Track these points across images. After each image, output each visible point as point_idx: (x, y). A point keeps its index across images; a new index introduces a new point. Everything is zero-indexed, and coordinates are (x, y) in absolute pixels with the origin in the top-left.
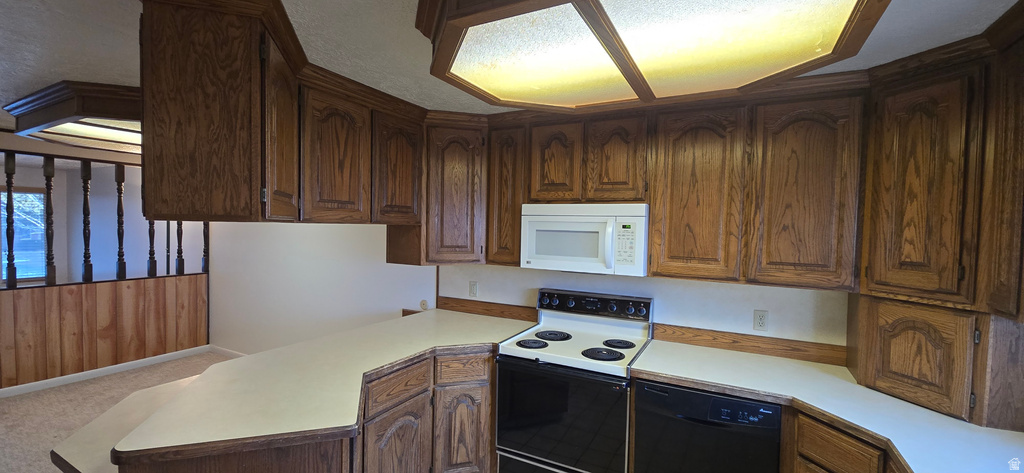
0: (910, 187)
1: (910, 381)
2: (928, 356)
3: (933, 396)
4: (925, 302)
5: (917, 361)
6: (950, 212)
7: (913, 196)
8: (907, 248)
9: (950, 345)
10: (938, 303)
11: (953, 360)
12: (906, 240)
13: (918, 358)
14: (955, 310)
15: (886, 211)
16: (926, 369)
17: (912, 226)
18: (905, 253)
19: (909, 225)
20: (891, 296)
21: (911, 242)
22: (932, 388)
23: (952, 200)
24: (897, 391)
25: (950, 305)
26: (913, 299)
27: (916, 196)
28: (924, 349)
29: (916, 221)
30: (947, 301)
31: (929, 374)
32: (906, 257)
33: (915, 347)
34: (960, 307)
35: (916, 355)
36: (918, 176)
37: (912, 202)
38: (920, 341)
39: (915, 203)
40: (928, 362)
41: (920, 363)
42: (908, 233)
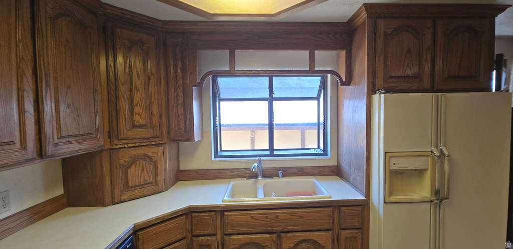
0: (135, 85)
1: (138, 188)
2: (147, 170)
3: (151, 188)
4: (143, 144)
5: (142, 176)
6: (155, 99)
7: (137, 90)
8: (137, 118)
9: (155, 162)
10: (148, 143)
11: (158, 167)
12: (136, 113)
13: (143, 174)
14: (156, 145)
15: (124, 97)
16: (147, 178)
17: (139, 106)
18: (136, 120)
19: (137, 105)
20: (125, 146)
21: (139, 114)
22: (149, 185)
23: (155, 93)
24: (134, 196)
25: (153, 143)
26: (137, 144)
27: (139, 90)
28: (145, 168)
29: (140, 102)
30: (152, 142)
31: (148, 179)
32: (137, 122)
33: (141, 168)
34: (157, 143)
35: (142, 172)
36: (139, 79)
37: (137, 92)
38: (143, 165)
39: (139, 93)
40: (147, 173)
41: (144, 176)
42: (137, 109)
